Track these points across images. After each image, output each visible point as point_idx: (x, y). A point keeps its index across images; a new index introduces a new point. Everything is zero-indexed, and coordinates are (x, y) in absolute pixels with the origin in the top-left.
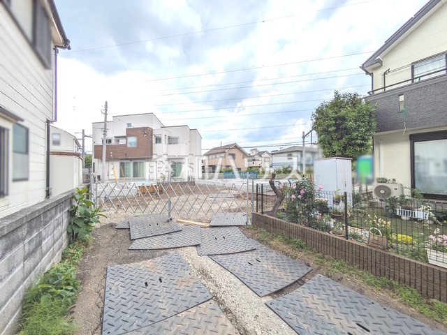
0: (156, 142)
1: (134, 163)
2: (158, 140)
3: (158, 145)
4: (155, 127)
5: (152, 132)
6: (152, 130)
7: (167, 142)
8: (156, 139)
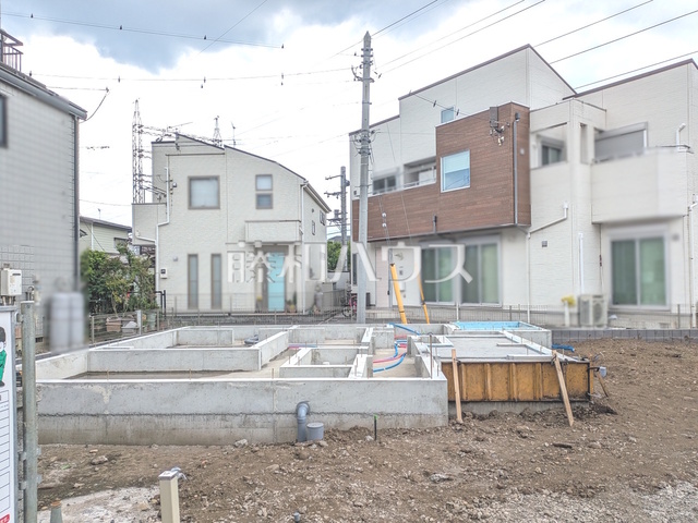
0: (545, 161)
1: (467, 249)
2: (553, 152)
3: (554, 170)
4: (538, 99)
5: (528, 123)
6: (527, 113)
7: (591, 155)
8: (545, 149)
